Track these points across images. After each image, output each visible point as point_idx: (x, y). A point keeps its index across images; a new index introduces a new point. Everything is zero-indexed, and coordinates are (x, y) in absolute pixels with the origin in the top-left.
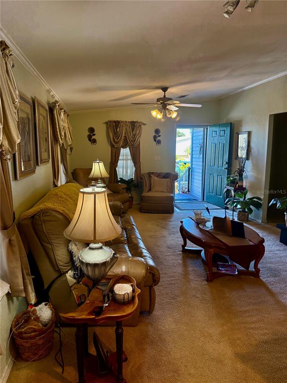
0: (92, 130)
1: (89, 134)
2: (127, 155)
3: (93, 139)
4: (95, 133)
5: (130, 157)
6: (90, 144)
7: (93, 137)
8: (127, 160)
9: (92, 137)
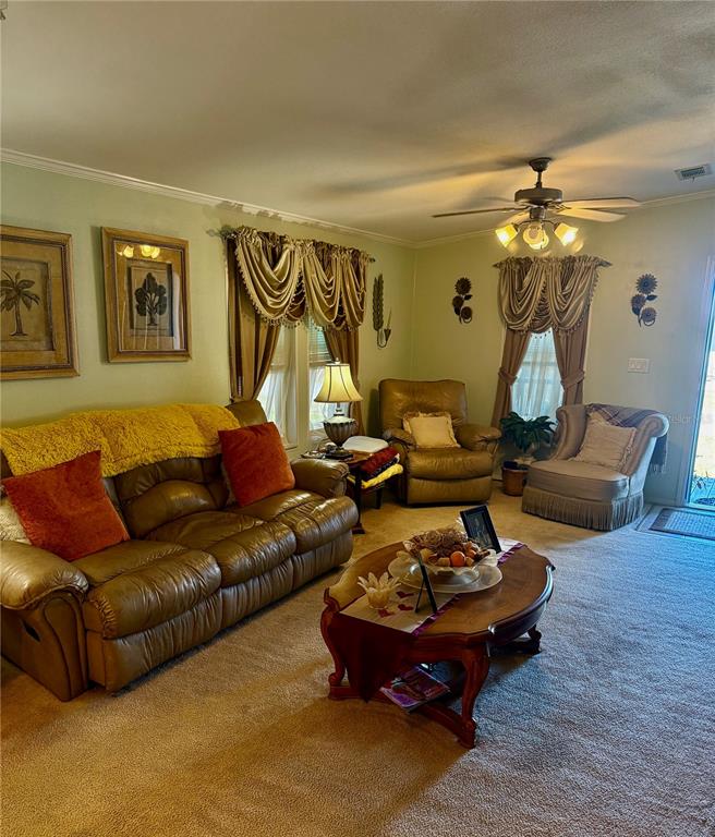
0: (464, 286)
1: (457, 294)
2: (545, 352)
3: (465, 308)
4: (470, 293)
5: (554, 359)
6: (458, 320)
7: (466, 304)
8: (544, 365)
9: (462, 305)
